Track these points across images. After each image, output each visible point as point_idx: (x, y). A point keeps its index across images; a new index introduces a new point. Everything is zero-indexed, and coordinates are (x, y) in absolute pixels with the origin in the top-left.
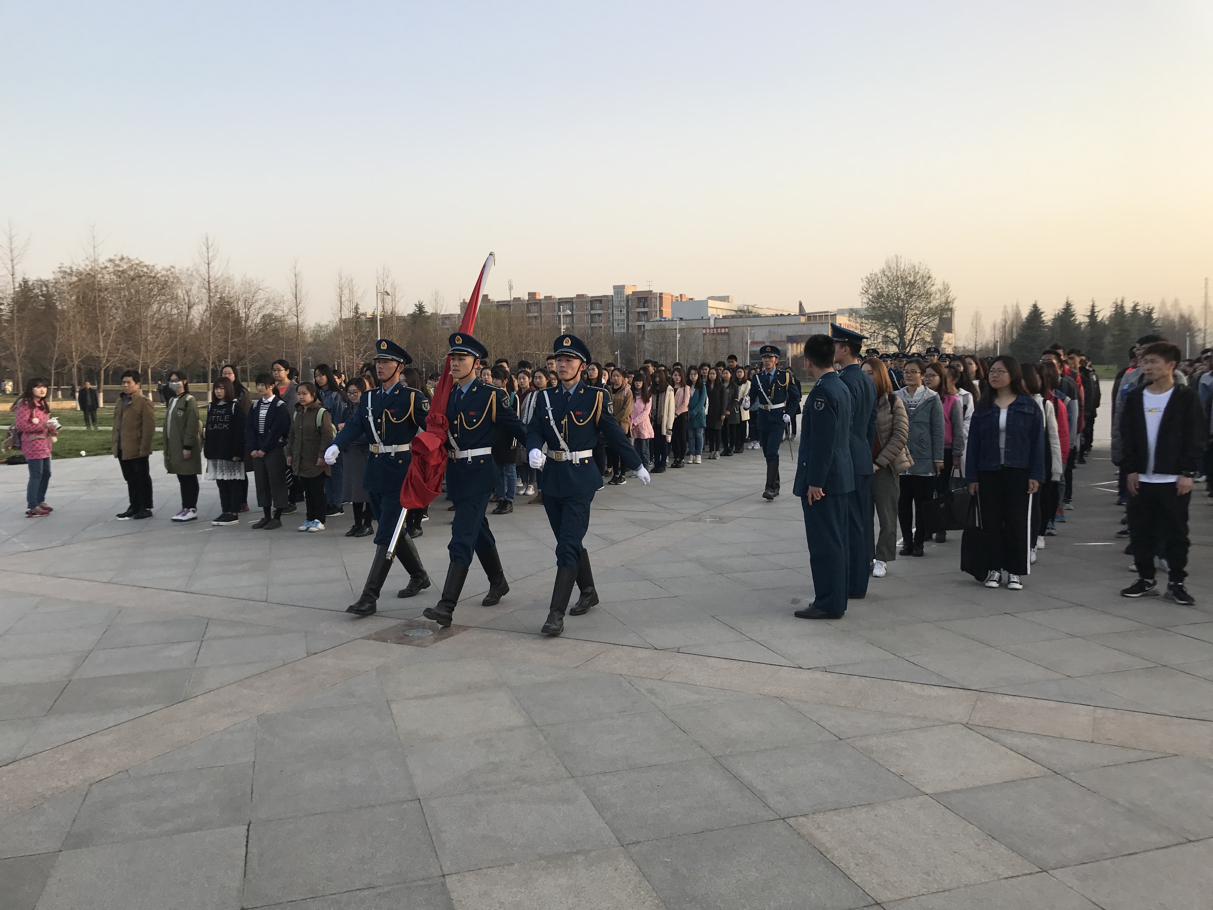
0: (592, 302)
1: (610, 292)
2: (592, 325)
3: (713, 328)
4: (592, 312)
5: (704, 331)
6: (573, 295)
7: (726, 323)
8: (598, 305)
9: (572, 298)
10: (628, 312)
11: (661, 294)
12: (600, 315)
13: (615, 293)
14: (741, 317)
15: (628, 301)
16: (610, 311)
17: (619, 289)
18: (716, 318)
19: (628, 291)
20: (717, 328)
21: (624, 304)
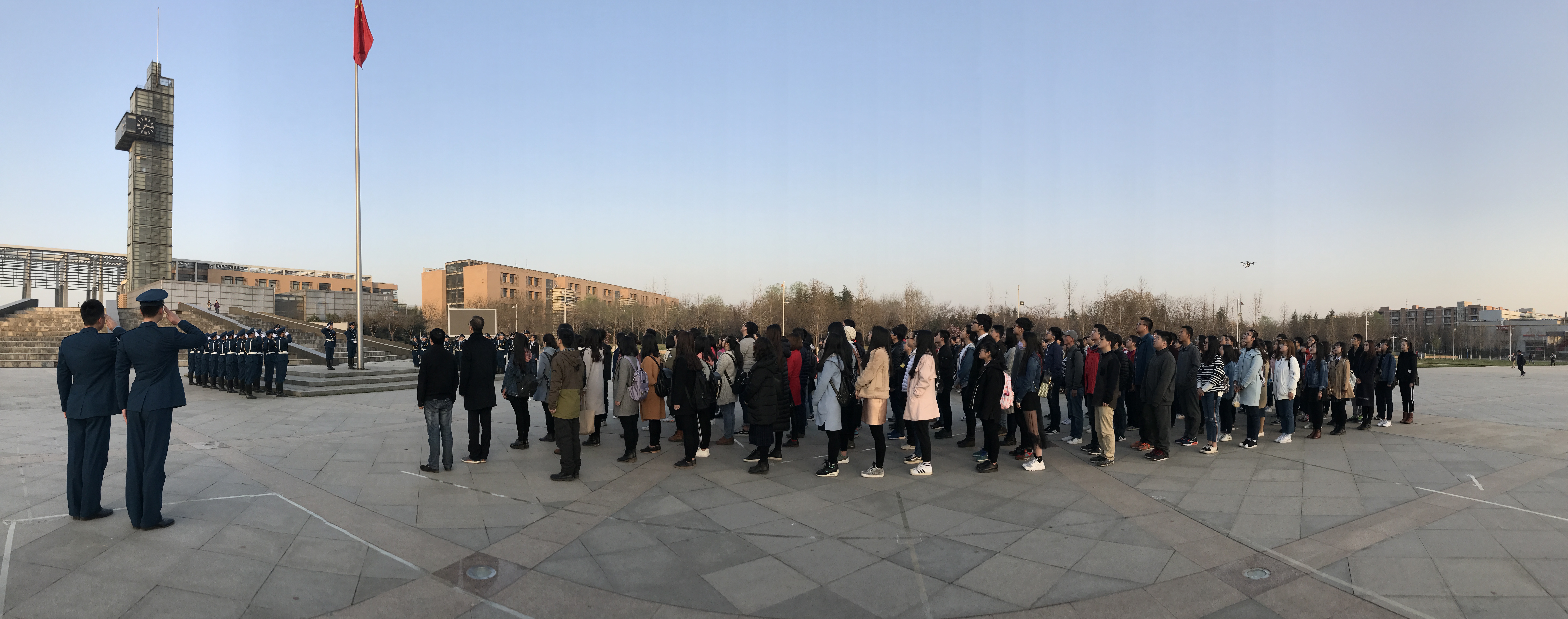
0: (1445, 311)
1: (1456, 306)
2: (1445, 324)
3: (1502, 326)
4: (1445, 316)
5: (1497, 328)
6: (1434, 307)
7: (1514, 323)
8: (1448, 313)
9: (1434, 309)
10: (1465, 317)
11: (1485, 307)
12: (1449, 318)
13: (1458, 305)
14: (1522, 320)
15: (1466, 310)
16: (1455, 316)
17: (1461, 304)
18: (1505, 321)
19: (1466, 305)
20: (1505, 326)
21: (1463, 312)
